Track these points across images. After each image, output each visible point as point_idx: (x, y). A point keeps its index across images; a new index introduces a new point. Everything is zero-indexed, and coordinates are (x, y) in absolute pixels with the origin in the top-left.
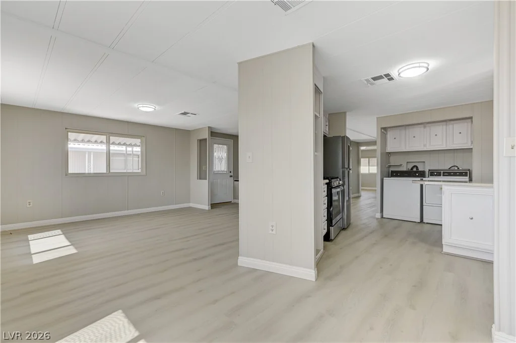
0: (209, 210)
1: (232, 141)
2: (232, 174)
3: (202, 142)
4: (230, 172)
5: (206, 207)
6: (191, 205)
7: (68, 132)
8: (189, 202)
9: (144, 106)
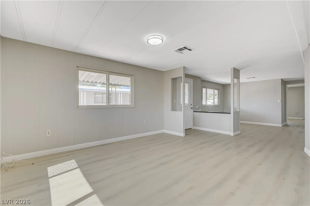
0: (184, 137)
1: (192, 80)
2: (192, 106)
3: (174, 80)
4: (191, 105)
5: (182, 134)
6: (165, 131)
7: (79, 70)
8: (163, 129)
9: (155, 37)
